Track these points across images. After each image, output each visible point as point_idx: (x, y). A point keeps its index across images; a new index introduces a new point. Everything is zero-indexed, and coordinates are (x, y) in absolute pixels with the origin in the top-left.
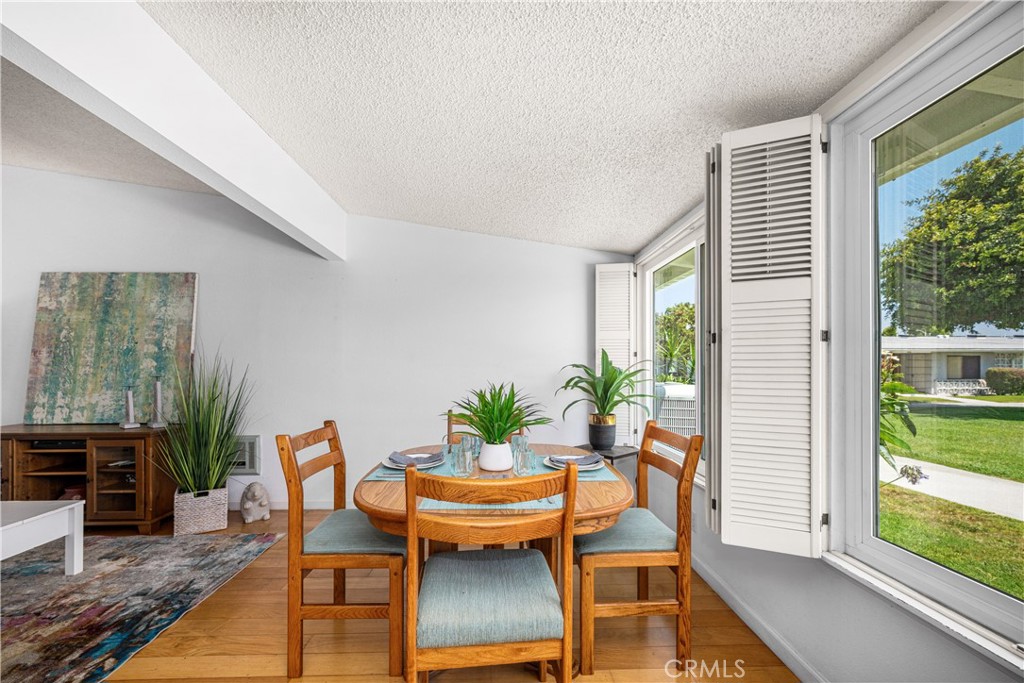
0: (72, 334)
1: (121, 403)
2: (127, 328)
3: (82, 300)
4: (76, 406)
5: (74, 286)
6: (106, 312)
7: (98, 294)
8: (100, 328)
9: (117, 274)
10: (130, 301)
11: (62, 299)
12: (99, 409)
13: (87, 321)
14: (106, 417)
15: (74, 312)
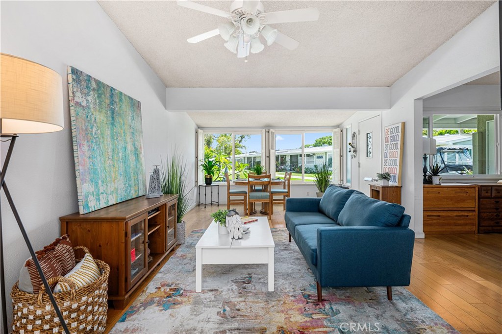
0: (99, 131)
1: (127, 185)
2: (122, 131)
3: (100, 104)
4: (109, 192)
5: (94, 89)
6: (113, 118)
7: (108, 101)
8: (111, 129)
9: (114, 89)
10: (122, 112)
11: (89, 98)
12: (119, 192)
13: (105, 122)
14: (123, 197)
15: (98, 113)
